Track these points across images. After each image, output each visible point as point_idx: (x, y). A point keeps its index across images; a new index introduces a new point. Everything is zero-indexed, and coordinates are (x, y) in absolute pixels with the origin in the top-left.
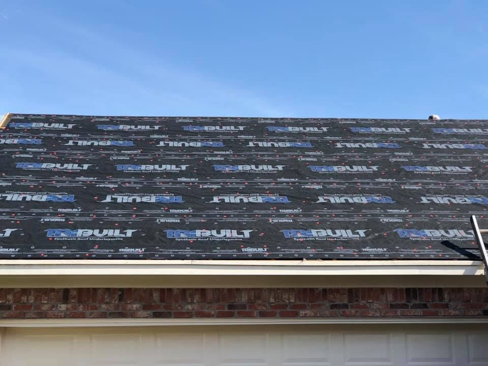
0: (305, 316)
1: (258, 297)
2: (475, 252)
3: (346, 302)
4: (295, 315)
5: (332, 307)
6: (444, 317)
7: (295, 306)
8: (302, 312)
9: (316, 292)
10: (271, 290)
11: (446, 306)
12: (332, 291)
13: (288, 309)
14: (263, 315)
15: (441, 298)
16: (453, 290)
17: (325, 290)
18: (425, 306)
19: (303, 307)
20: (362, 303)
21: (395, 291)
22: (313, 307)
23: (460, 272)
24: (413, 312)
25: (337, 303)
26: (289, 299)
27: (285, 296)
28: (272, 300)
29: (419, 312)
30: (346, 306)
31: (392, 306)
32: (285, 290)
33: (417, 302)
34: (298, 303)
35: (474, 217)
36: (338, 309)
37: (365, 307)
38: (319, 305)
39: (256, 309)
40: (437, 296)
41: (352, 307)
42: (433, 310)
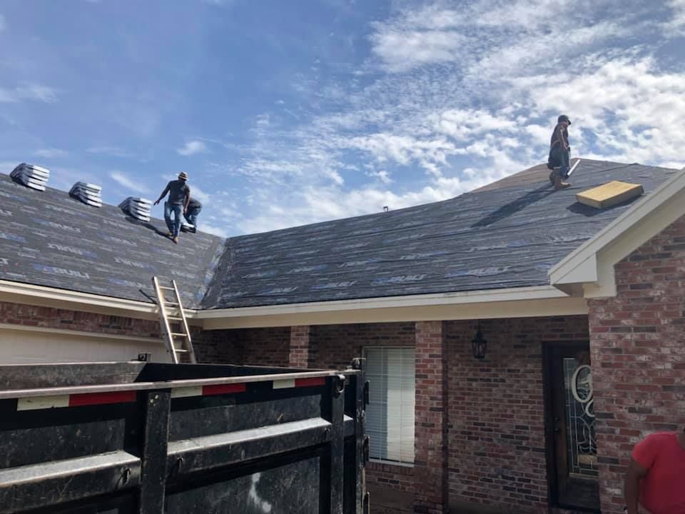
0: (42, 326)
1: (9, 309)
2: (155, 299)
3: (71, 319)
4: (35, 324)
5: (62, 322)
6: (129, 335)
7: (35, 318)
8: (40, 323)
9: (53, 311)
10: (20, 305)
11: (132, 329)
12: (63, 311)
13: (30, 320)
14: (10, 322)
15: (130, 324)
16: (137, 320)
17: (59, 310)
18: (119, 328)
19: (41, 320)
20: (82, 321)
21: (104, 317)
22: (48, 320)
23: (149, 310)
24: (111, 330)
25: (66, 319)
26: (33, 313)
27: (30, 311)
28: (20, 312)
29: (116, 331)
30: (71, 322)
31: (100, 326)
32: (30, 306)
33: (116, 325)
34: (39, 316)
35: (155, 278)
36: (66, 324)
37: (83, 324)
38: (53, 320)
39: (6, 317)
40: (127, 323)
41: (75, 324)
42: (124, 330)
